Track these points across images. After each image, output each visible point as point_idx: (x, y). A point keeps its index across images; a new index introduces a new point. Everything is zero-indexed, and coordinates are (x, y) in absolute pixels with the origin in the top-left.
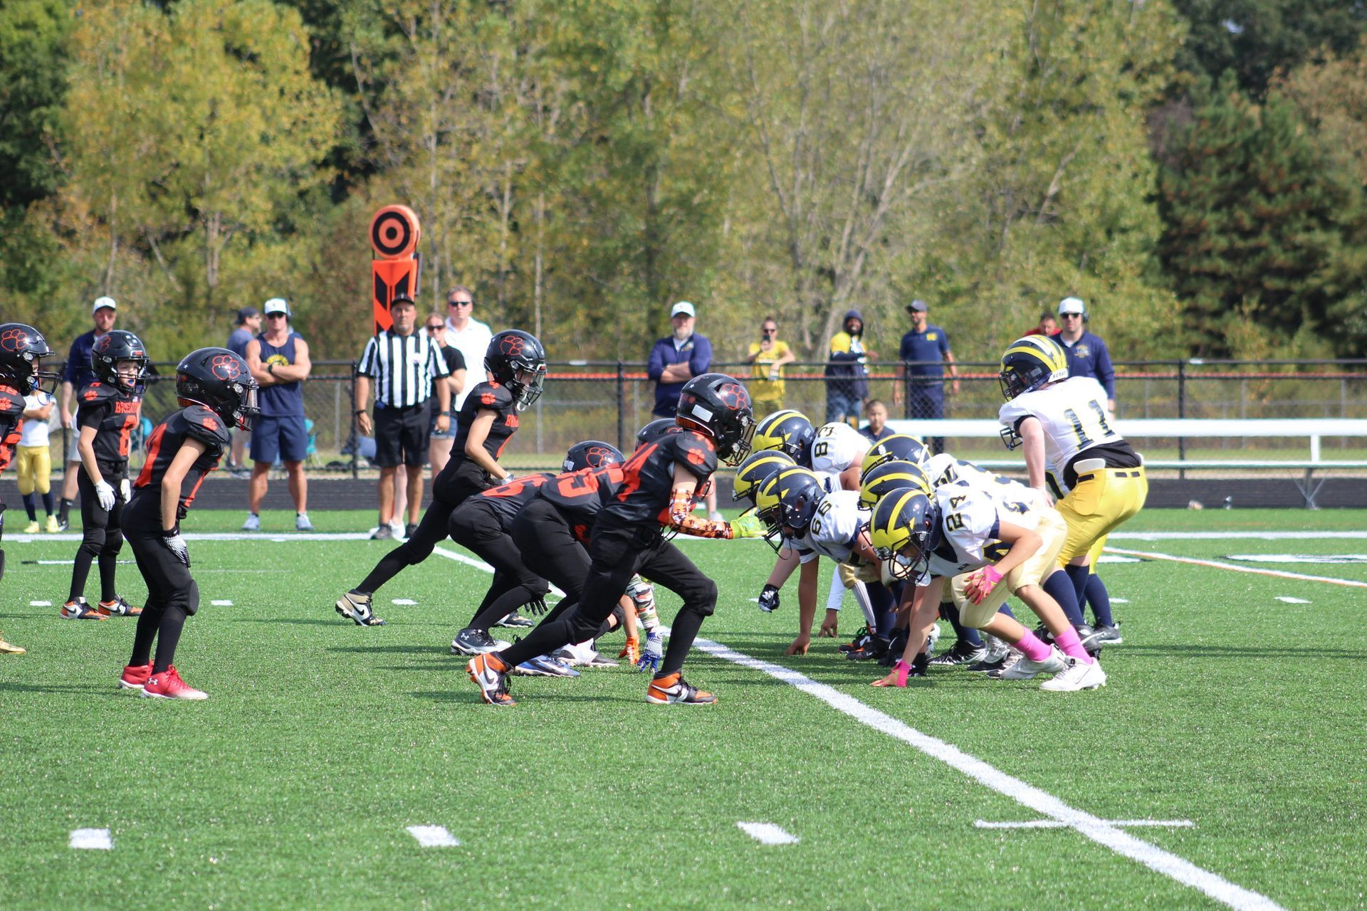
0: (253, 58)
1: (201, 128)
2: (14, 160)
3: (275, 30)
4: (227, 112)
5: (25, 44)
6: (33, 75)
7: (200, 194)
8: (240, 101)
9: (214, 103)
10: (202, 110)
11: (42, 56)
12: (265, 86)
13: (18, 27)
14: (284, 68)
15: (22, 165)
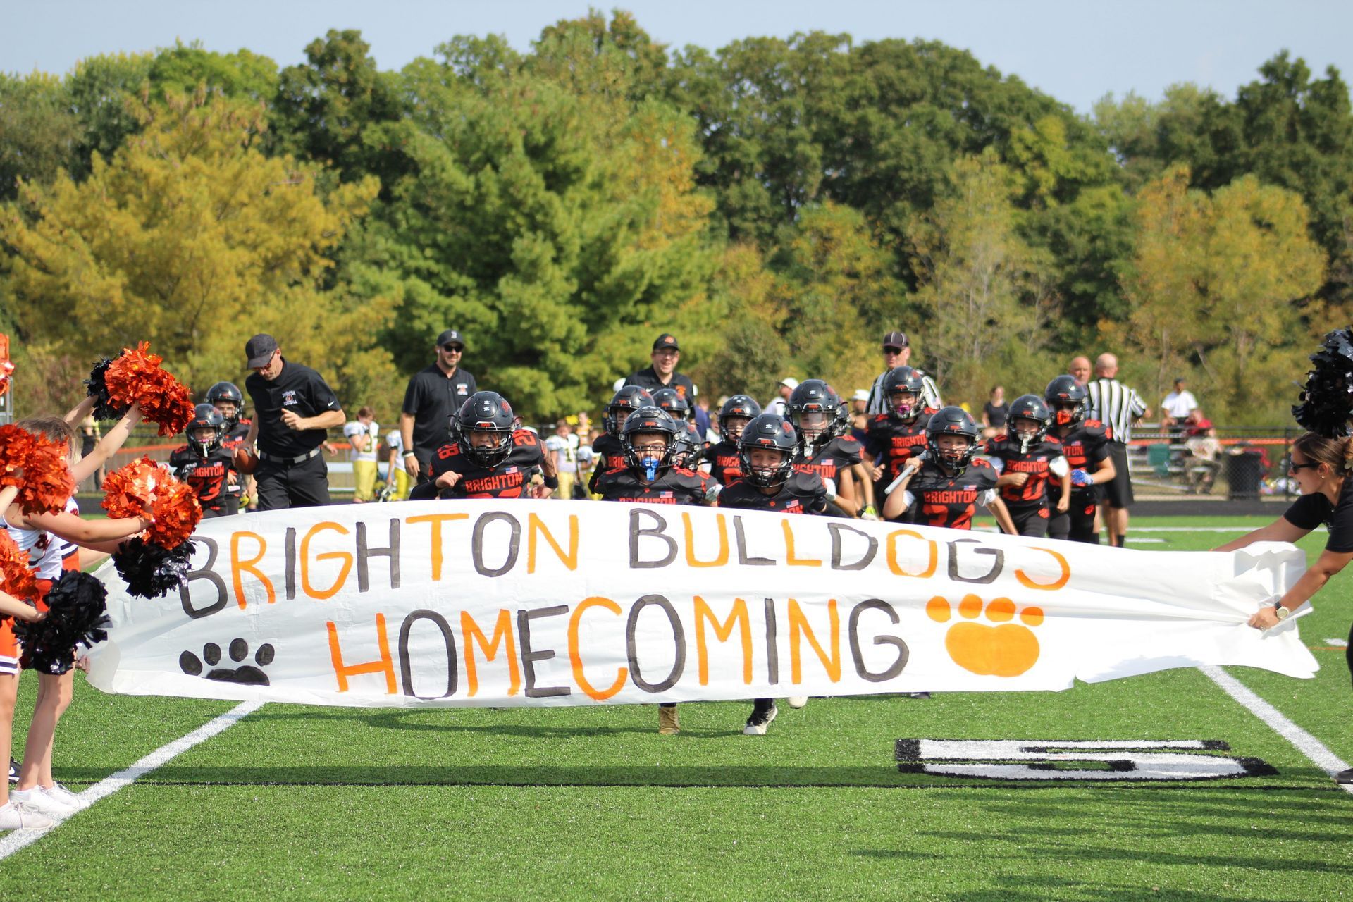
0: (1269, 226)
1: (1237, 275)
2: (1094, 296)
3: (1284, 209)
4: (1255, 262)
5: (1099, 219)
6: (1105, 239)
7: (1236, 318)
8: (1263, 256)
9: (1246, 257)
10: (1237, 261)
11: (1109, 225)
12: (1278, 244)
13: (1093, 207)
14: (1289, 233)
15: (1098, 300)
